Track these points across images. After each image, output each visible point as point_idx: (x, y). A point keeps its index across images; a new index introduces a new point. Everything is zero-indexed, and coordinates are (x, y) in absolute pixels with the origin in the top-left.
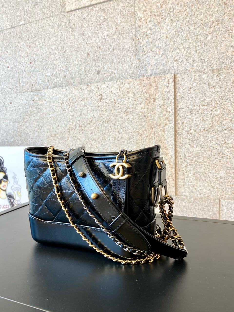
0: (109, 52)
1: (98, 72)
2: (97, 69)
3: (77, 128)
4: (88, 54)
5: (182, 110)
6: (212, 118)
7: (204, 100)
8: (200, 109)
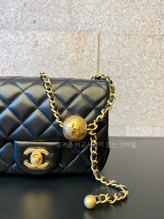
0: (46, 6)
1: (35, 22)
2: (34, 19)
3: (12, 68)
4: (25, 4)
5: (103, 61)
6: (123, 69)
7: (119, 55)
8: (115, 62)
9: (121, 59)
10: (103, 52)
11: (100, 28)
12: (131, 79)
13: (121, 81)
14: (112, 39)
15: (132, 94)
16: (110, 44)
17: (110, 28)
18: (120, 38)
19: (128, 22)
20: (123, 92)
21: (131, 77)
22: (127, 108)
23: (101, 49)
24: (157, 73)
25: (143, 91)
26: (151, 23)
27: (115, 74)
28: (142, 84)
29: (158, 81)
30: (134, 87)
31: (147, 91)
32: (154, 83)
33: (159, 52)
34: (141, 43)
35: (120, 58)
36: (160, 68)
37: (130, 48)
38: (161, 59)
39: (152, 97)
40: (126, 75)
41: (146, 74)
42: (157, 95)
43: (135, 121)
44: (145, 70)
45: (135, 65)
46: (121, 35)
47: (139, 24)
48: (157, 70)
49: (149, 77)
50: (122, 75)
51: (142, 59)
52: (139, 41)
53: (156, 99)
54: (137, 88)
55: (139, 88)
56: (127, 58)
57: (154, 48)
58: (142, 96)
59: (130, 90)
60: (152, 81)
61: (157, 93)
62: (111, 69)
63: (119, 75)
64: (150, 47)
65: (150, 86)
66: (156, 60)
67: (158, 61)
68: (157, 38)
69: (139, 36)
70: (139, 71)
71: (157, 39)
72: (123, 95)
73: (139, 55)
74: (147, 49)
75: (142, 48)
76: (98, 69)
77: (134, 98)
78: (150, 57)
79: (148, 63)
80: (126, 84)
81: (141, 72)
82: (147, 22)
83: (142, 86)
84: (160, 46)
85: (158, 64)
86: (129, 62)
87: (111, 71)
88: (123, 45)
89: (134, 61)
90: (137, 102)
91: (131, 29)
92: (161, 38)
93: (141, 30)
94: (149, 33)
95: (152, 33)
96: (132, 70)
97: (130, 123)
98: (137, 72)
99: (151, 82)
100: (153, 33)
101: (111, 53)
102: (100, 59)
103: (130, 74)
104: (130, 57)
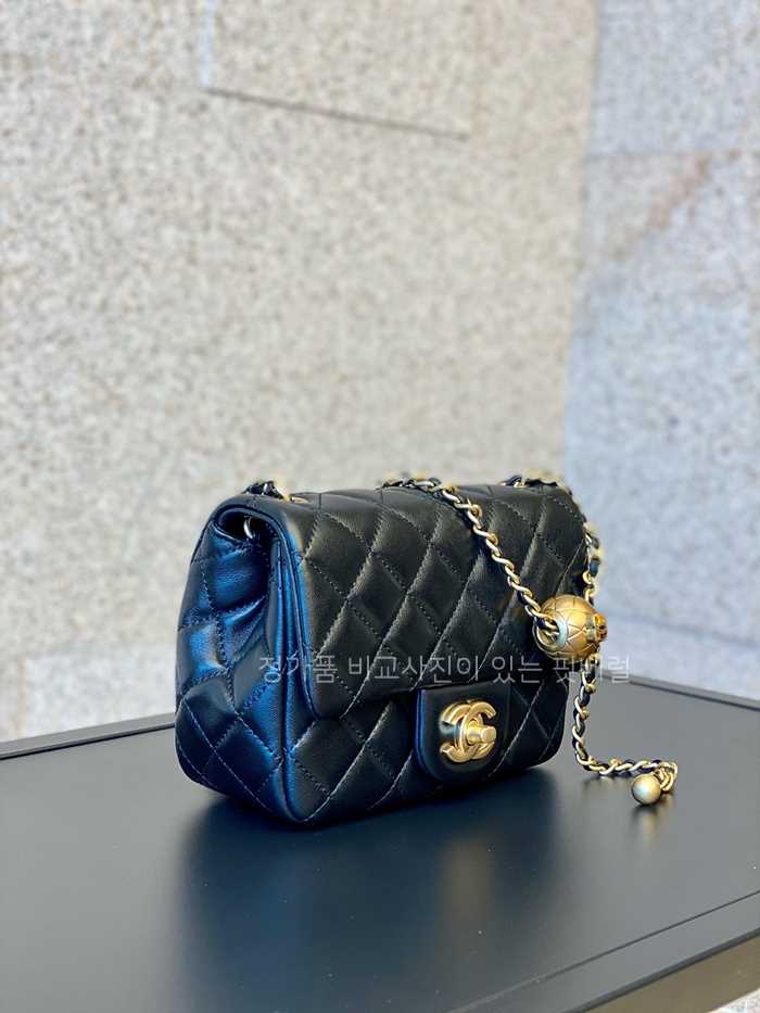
12: (50, 348)
15: (59, 448)
21: (49, 339)
22: (33, 540)
24: (192, 311)
25: (117, 425)
28: (111, 382)
29: (194, 360)
30: (70, 400)
31: (142, 425)
32: (176, 375)
33: (198, 188)
34: (100, 122)
36: (203, 284)
37: (34, 145)
38: (206, 228)
39: (168, 464)
40: (15, 326)
41: (132, 316)
42: (195, 448)
43: (80, 618)
44: (122, 294)
45: (66, 257)
49: (150, 341)
51: (106, 224)
52: (86, 103)
53: (192, 470)
54: (85, 409)
55: (95, 409)
56: (22, 209)
57: (168, 161)
58: (115, 456)
59: (42, 424)
60: (168, 360)
61: (194, 435)
64: (147, 151)
65: (158, 393)
66: (185, 237)
67: (193, 244)
68: (184, 98)
69: (83, 76)
70: (95, 299)
71: (181, 109)
73: (88, 196)
74: (128, 165)
75: (104, 153)
77: (72, 474)
78: (151, 211)
79: (141, 249)
80: (16, 381)
81: (104, 306)
83: (112, 396)
84: (198, 149)
85: (192, 261)
86: (35, 238)
89: (63, 231)
90: (87, 498)
91: (38, 21)
92: (203, 107)
93: (98, 40)
94: (140, 68)
95: (154, 64)
96: (51, 293)
97: (49, 640)
98: (84, 306)
99: (160, 371)
100: (160, 69)
103: (43, 318)
104: (36, 207)
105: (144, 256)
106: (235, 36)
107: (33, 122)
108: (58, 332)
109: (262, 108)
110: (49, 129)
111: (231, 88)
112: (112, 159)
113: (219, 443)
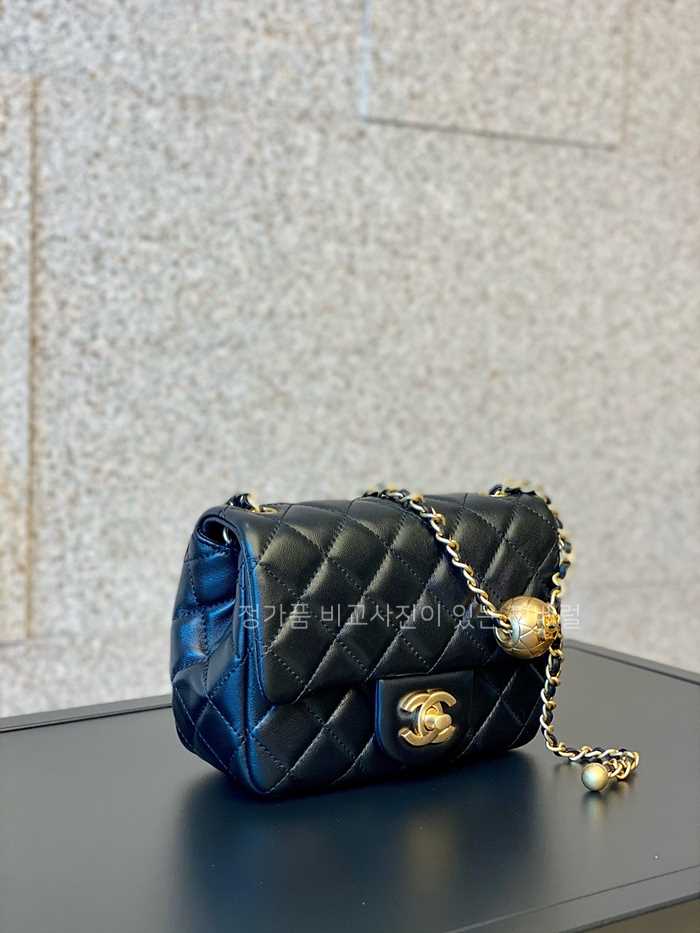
5: (59, 247)
6: (178, 294)
7: (151, 215)
8: (132, 252)
9: (164, 236)
10: (61, 190)
11: (36, 48)
12: (222, 352)
13: (167, 365)
14: (106, 120)
15: (230, 439)
16: (95, 146)
17: (98, 47)
18: (151, 115)
19: (194, 27)
20: (183, 429)
21: (222, 344)
23: (45, 171)
24: (351, 316)
25: (282, 418)
26: (309, 47)
27: (132, 328)
28: (277, 381)
29: (354, 360)
30: (240, 397)
31: (305, 418)
32: (336, 373)
33: (356, 206)
34: (267, 152)
35: (154, 234)
36: (360, 287)
37: (209, 175)
38: (364, 242)
39: (329, 452)
40: (193, 333)
41: (296, 322)
42: (354, 439)
44: (287, 303)
45: (237, 272)
46: (158, 95)
47: (250, 43)
48: (347, 302)
49: (311, 344)
50: (175, 329)
51: (273, 242)
52: (255, 136)
53: (352, 459)
54: (255, 405)
55: (262, 404)
56: (198, 230)
57: (329, 184)
58: (280, 446)
59: (216, 418)
60: (329, 360)
61: (353, 427)
62: (110, 294)
63: (155, 328)
64: (309, 177)
65: (320, 390)
66: (344, 250)
67: (352, 256)
68: (344, 127)
69: (252, 112)
70: (263, 308)
71: (341, 137)
72: (182, 448)
73: (256, 218)
74: (293, 189)
75: (271, 179)
76: (35, 291)
77: (243, 462)
78: (313, 229)
79: (304, 263)
80: (193, 382)
81: (271, 314)
82: (293, 38)
83: (278, 393)
84: (357, 172)
85: (351, 271)
86: (210, 256)
87: (112, 307)
88: (169, 154)
89: (235, 249)
91: (212, 67)
92: (361, 134)
93: (265, 80)
94: (303, 102)
95: (316, 99)
96: (224, 304)
98: (253, 314)
99: (322, 370)
100: (322, 103)
101: (103, 197)
102: (43, 235)
103: (217, 326)
104: (210, 230)
105: (307, 269)
106: (391, 69)
107: (208, 156)
108: (229, 338)
109: (416, 132)
110: (222, 161)
111: (388, 115)
112: (277, 184)
113: (375, 434)
